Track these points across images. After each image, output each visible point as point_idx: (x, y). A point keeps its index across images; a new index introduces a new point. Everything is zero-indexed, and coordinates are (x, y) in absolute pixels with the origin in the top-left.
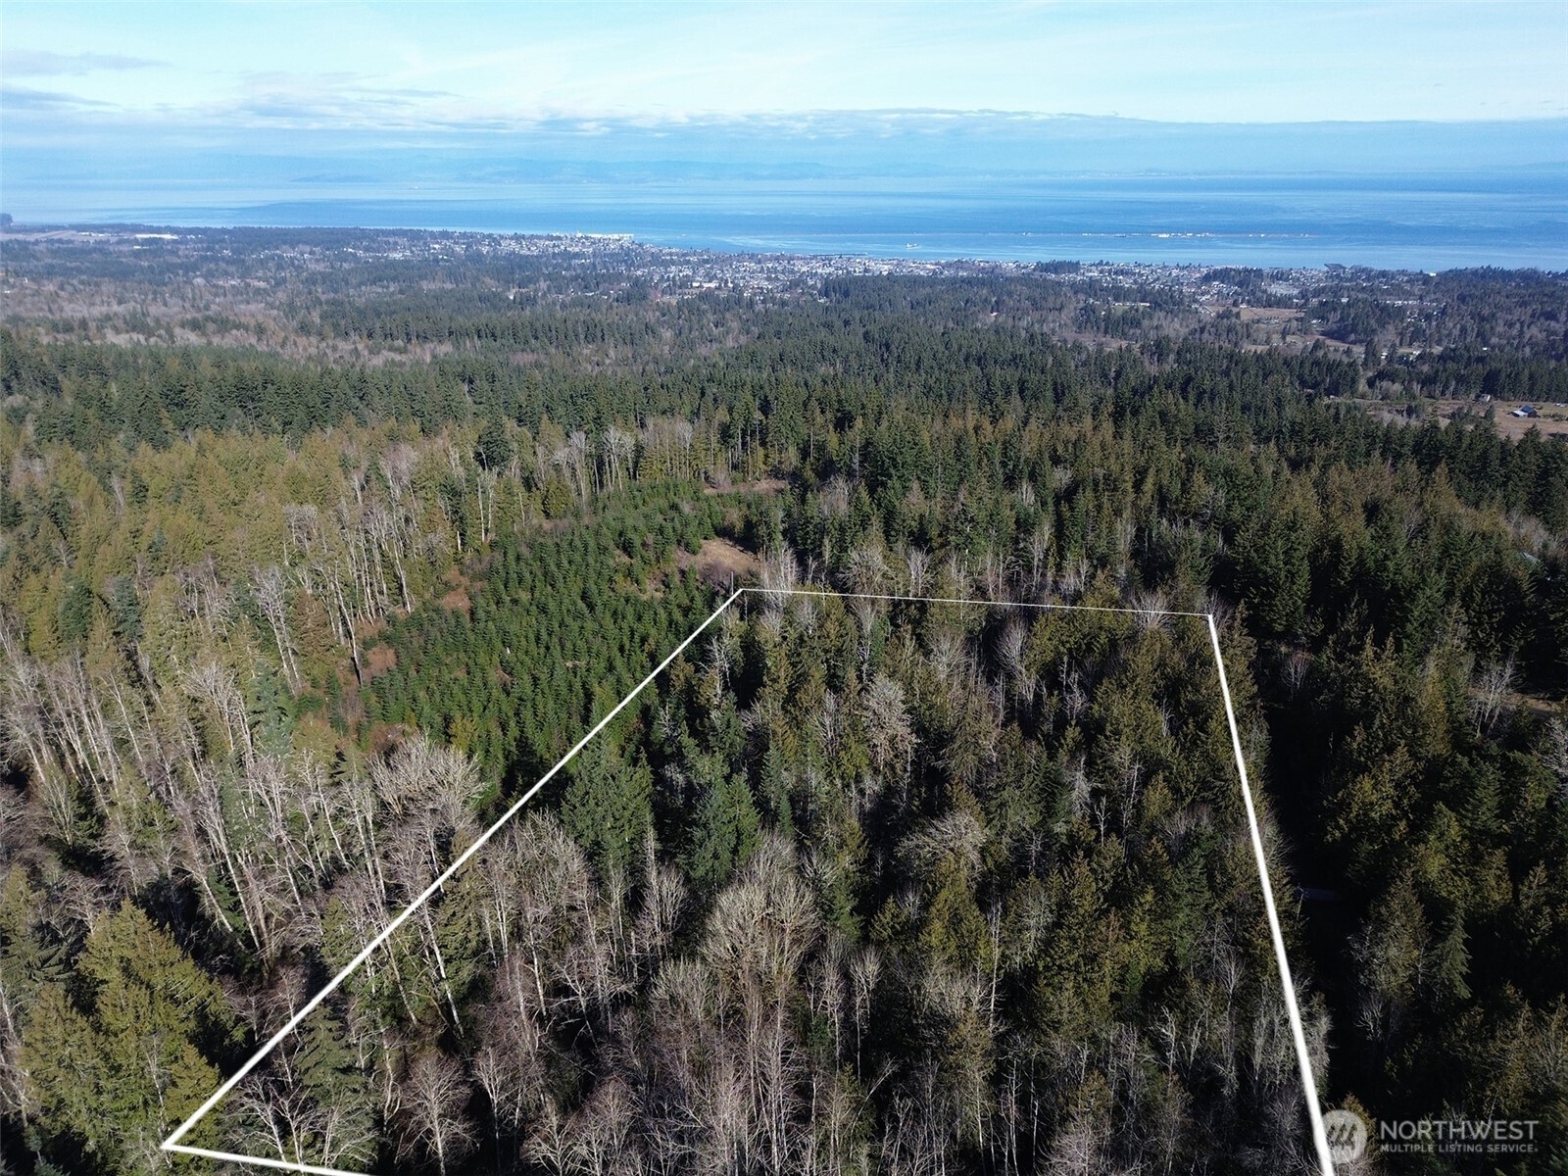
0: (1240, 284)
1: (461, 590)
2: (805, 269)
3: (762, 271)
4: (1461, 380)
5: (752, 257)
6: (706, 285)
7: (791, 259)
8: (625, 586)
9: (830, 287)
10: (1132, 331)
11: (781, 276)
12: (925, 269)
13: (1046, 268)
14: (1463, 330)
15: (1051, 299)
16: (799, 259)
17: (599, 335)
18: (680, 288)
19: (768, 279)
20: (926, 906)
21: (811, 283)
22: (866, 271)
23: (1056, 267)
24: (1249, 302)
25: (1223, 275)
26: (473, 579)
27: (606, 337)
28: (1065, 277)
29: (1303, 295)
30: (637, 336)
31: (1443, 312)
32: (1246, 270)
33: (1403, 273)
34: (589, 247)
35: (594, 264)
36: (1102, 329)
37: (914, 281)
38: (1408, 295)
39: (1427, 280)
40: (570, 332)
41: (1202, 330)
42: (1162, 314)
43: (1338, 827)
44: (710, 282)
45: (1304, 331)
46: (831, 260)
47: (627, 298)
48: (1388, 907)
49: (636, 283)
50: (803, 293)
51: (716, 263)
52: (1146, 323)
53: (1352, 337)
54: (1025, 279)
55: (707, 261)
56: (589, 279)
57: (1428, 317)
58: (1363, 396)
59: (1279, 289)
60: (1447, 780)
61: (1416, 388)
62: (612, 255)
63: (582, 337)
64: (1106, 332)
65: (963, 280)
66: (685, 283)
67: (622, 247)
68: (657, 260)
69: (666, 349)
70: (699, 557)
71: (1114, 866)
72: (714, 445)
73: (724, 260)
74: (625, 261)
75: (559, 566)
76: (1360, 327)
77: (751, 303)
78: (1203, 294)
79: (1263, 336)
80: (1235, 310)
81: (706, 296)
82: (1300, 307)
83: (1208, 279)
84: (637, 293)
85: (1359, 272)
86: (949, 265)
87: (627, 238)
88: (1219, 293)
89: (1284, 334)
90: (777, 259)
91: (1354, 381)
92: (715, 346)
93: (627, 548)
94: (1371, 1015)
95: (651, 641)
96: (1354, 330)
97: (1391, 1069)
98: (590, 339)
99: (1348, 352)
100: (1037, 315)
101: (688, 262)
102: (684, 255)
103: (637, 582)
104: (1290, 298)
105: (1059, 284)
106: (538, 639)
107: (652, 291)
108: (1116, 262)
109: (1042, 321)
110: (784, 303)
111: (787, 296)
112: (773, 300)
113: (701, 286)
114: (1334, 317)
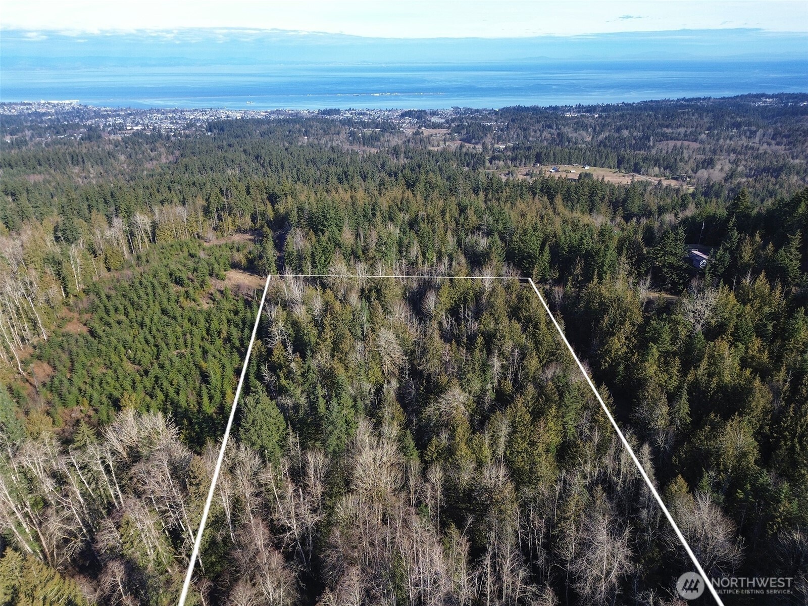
0: (418, 118)
1: (75, 321)
2: (192, 117)
3: (166, 118)
4: (527, 158)
5: (158, 111)
6: (135, 128)
7: (182, 111)
8: (187, 304)
9: (211, 127)
10: (376, 144)
11: (179, 121)
12: (260, 115)
13: (325, 112)
14: (518, 135)
15: (333, 128)
16: (186, 111)
17: (81, 160)
18: (119, 130)
19: (172, 123)
20: (452, 437)
21: (198, 124)
22: (228, 117)
23: (329, 112)
24: (425, 127)
25: (409, 114)
26: (80, 313)
27: (86, 161)
28: (334, 117)
29: (447, 122)
30: (104, 159)
31: (508, 127)
32: (419, 111)
33: (485, 110)
34: (51, 109)
35: (58, 119)
36: (362, 143)
37: (258, 122)
38: (490, 120)
39: (496, 113)
40: (62, 160)
41: (409, 141)
42: (388, 134)
43: (606, 361)
44: (137, 126)
45: (453, 139)
46: (206, 111)
47: (88, 138)
48: (648, 392)
49: (90, 128)
50: (196, 130)
51: (137, 115)
52: (382, 139)
53: (473, 141)
54: (314, 119)
55: (131, 114)
56: (56, 127)
57: (502, 130)
58: (488, 169)
59: (435, 119)
60: (648, 332)
61: (509, 162)
62: (68, 113)
63: (70, 162)
64: (364, 145)
65: (284, 120)
66: (121, 128)
67: (73, 108)
68: (97, 114)
69: (125, 166)
70: (226, 282)
71: (532, 398)
72: (201, 218)
73: (142, 114)
74: (78, 116)
75: (139, 297)
76: (476, 136)
77: (168, 137)
78: (402, 123)
79: (436, 143)
80: (421, 131)
81: (137, 134)
82: (448, 128)
83: (403, 115)
84: (93, 135)
85: (467, 110)
86: (273, 113)
87: (75, 102)
88: (410, 122)
89: (445, 141)
90: (174, 111)
91: (484, 162)
92: (155, 162)
93: (179, 282)
94: (660, 440)
95: (224, 332)
96: (474, 138)
97: (676, 461)
98: (75, 162)
99: (474, 148)
100: (328, 137)
101: (119, 115)
102: (115, 111)
103: (194, 300)
104: (442, 124)
105: (333, 120)
106: (147, 342)
107: (102, 133)
108: (358, 109)
109: (332, 141)
110: (187, 136)
111: (187, 132)
112: (180, 134)
113: (132, 129)
114: (464, 132)
